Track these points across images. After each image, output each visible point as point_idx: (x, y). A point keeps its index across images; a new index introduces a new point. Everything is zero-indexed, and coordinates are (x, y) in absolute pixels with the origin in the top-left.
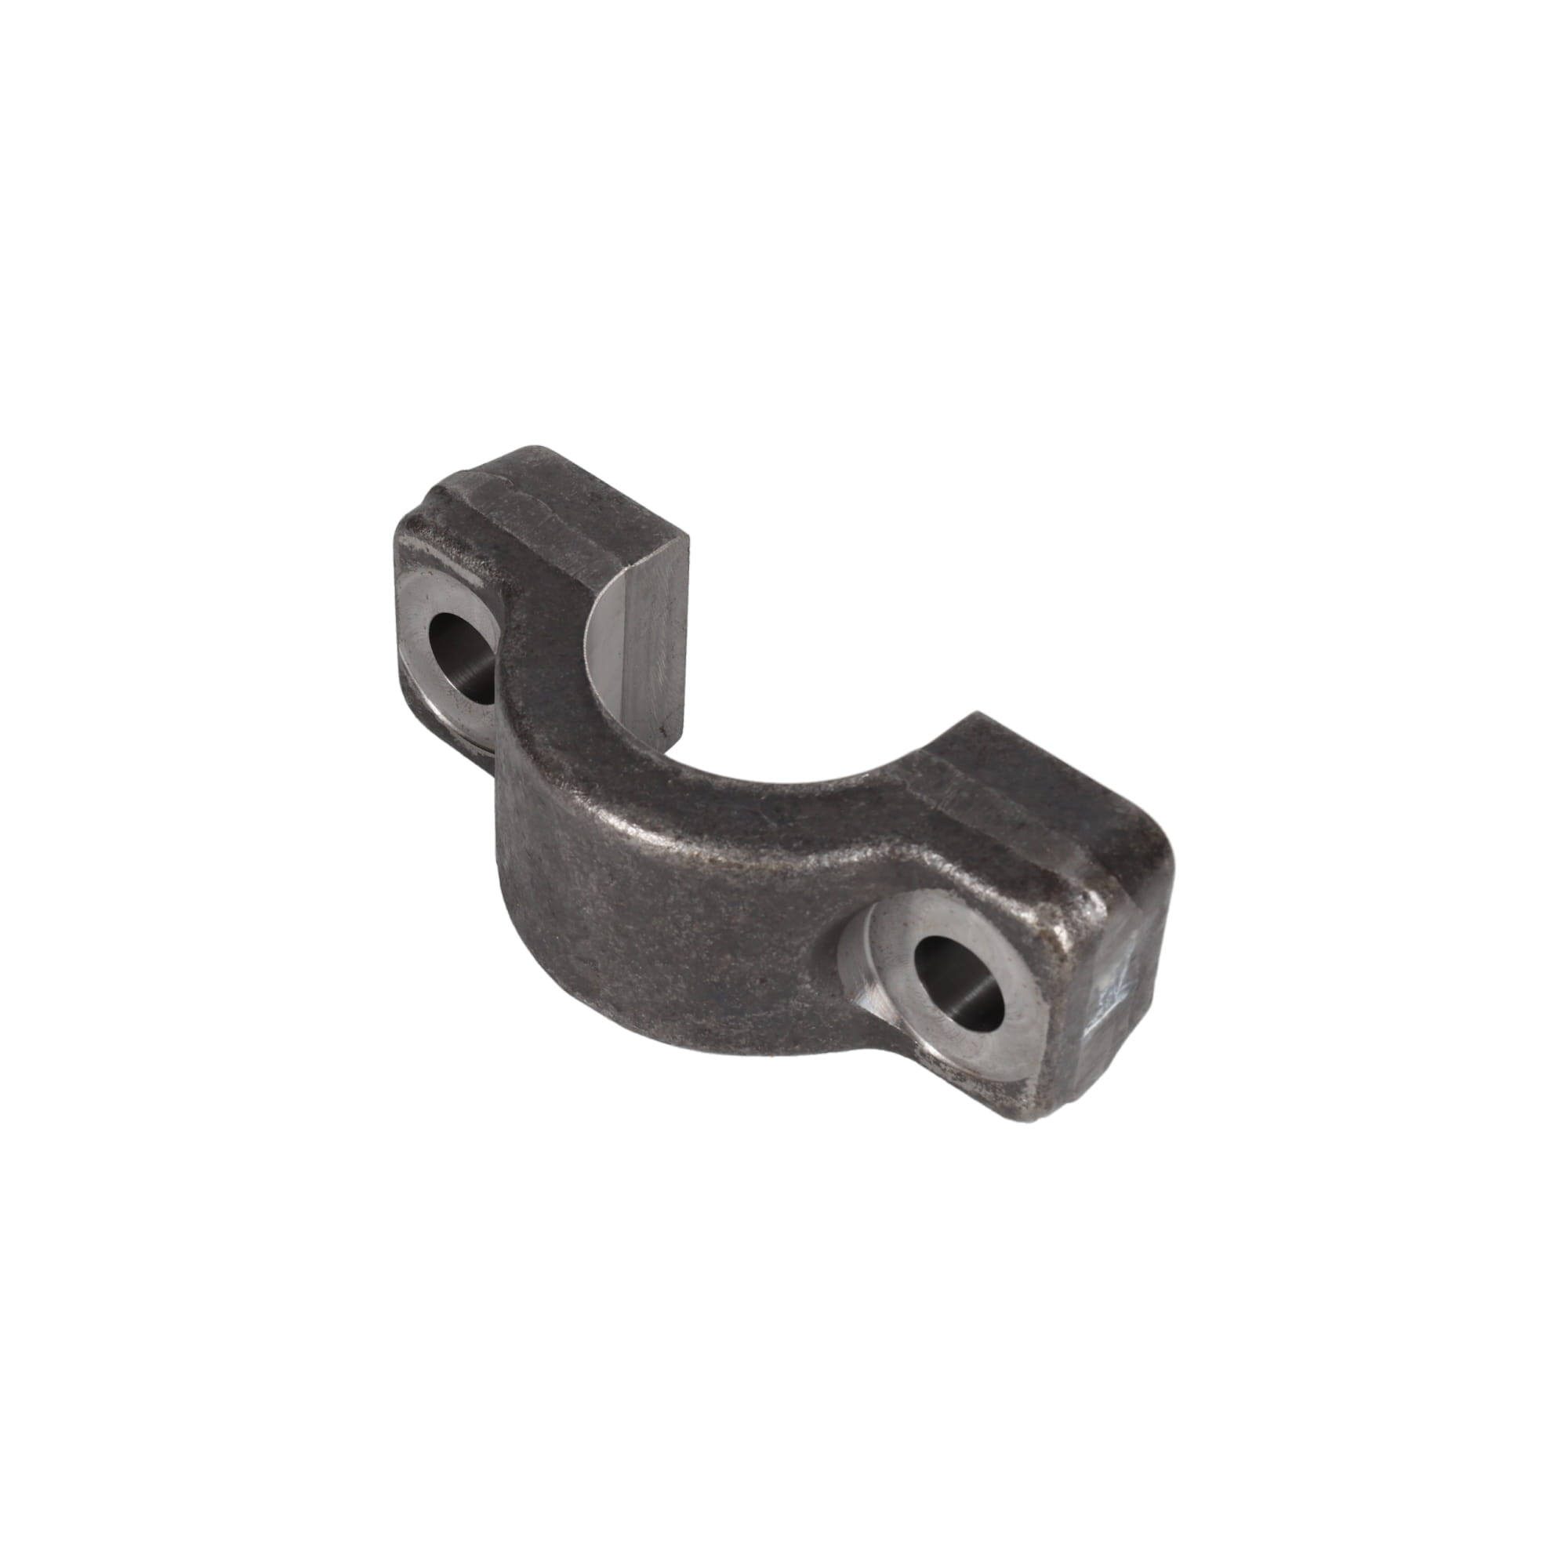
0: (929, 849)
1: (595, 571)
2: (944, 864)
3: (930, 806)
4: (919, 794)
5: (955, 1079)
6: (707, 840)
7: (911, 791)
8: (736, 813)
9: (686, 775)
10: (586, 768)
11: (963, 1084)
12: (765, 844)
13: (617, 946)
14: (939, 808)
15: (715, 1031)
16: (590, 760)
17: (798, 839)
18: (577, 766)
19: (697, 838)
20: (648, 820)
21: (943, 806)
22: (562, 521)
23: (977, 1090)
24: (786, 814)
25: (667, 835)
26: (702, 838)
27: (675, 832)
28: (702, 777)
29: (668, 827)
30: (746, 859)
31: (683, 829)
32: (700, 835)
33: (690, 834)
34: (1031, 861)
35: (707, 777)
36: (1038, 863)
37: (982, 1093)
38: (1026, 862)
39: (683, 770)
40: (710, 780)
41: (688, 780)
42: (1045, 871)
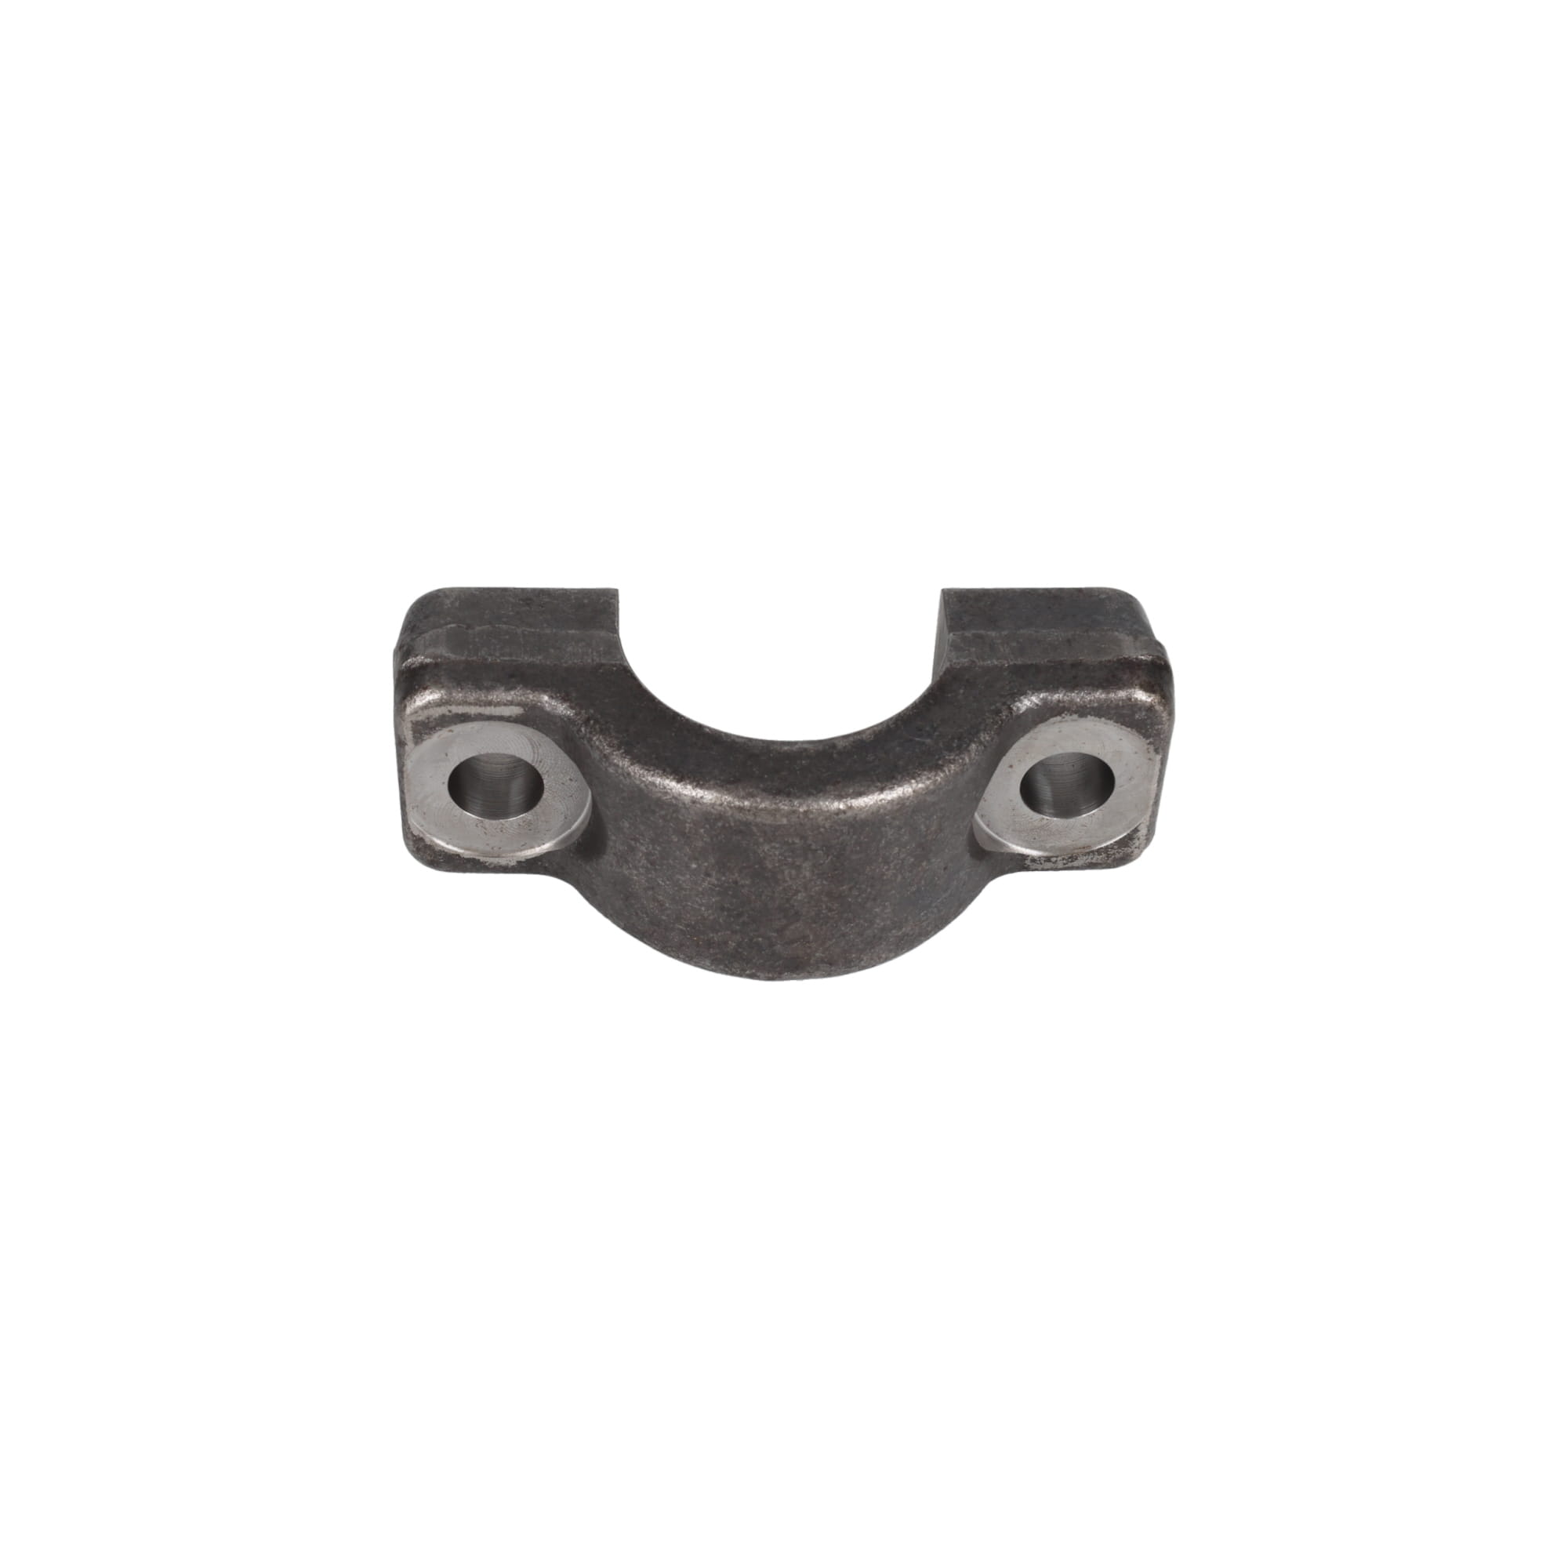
0: (1033, 693)
1: (602, 649)
2: (1052, 696)
3: (1004, 665)
4: (989, 662)
5: (1064, 864)
6: (902, 778)
7: (982, 663)
8: (898, 749)
9: (840, 744)
10: (769, 783)
11: (1075, 864)
12: (937, 757)
13: (830, 910)
14: (1011, 663)
15: (911, 933)
16: (766, 776)
17: (953, 739)
18: (761, 786)
19: (894, 781)
20: (851, 791)
21: (1012, 660)
22: (533, 630)
23: (1089, 861)
24: (928, 729)
25: (873, 792)
26: (897, 779)
27: (877, 787)
28: (851, 739)
29: (869, 786)
30: (935, 776)
31: (879, 781)
32: (893, 777)
33: (887, 781)
34: (1103, 660)
35: (855, 737)
36: (1110, 658)
37: (1094, 861)
38: (1101, 662)
39: (836, 742)
40: (859, 737)
41: (845, 747)
42: (1119, 661)
